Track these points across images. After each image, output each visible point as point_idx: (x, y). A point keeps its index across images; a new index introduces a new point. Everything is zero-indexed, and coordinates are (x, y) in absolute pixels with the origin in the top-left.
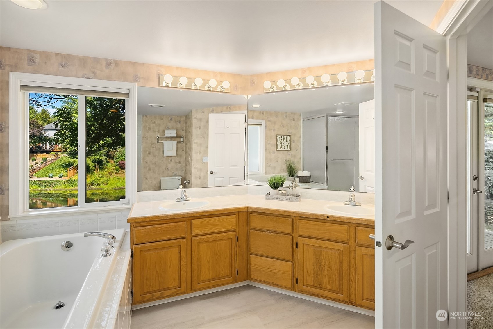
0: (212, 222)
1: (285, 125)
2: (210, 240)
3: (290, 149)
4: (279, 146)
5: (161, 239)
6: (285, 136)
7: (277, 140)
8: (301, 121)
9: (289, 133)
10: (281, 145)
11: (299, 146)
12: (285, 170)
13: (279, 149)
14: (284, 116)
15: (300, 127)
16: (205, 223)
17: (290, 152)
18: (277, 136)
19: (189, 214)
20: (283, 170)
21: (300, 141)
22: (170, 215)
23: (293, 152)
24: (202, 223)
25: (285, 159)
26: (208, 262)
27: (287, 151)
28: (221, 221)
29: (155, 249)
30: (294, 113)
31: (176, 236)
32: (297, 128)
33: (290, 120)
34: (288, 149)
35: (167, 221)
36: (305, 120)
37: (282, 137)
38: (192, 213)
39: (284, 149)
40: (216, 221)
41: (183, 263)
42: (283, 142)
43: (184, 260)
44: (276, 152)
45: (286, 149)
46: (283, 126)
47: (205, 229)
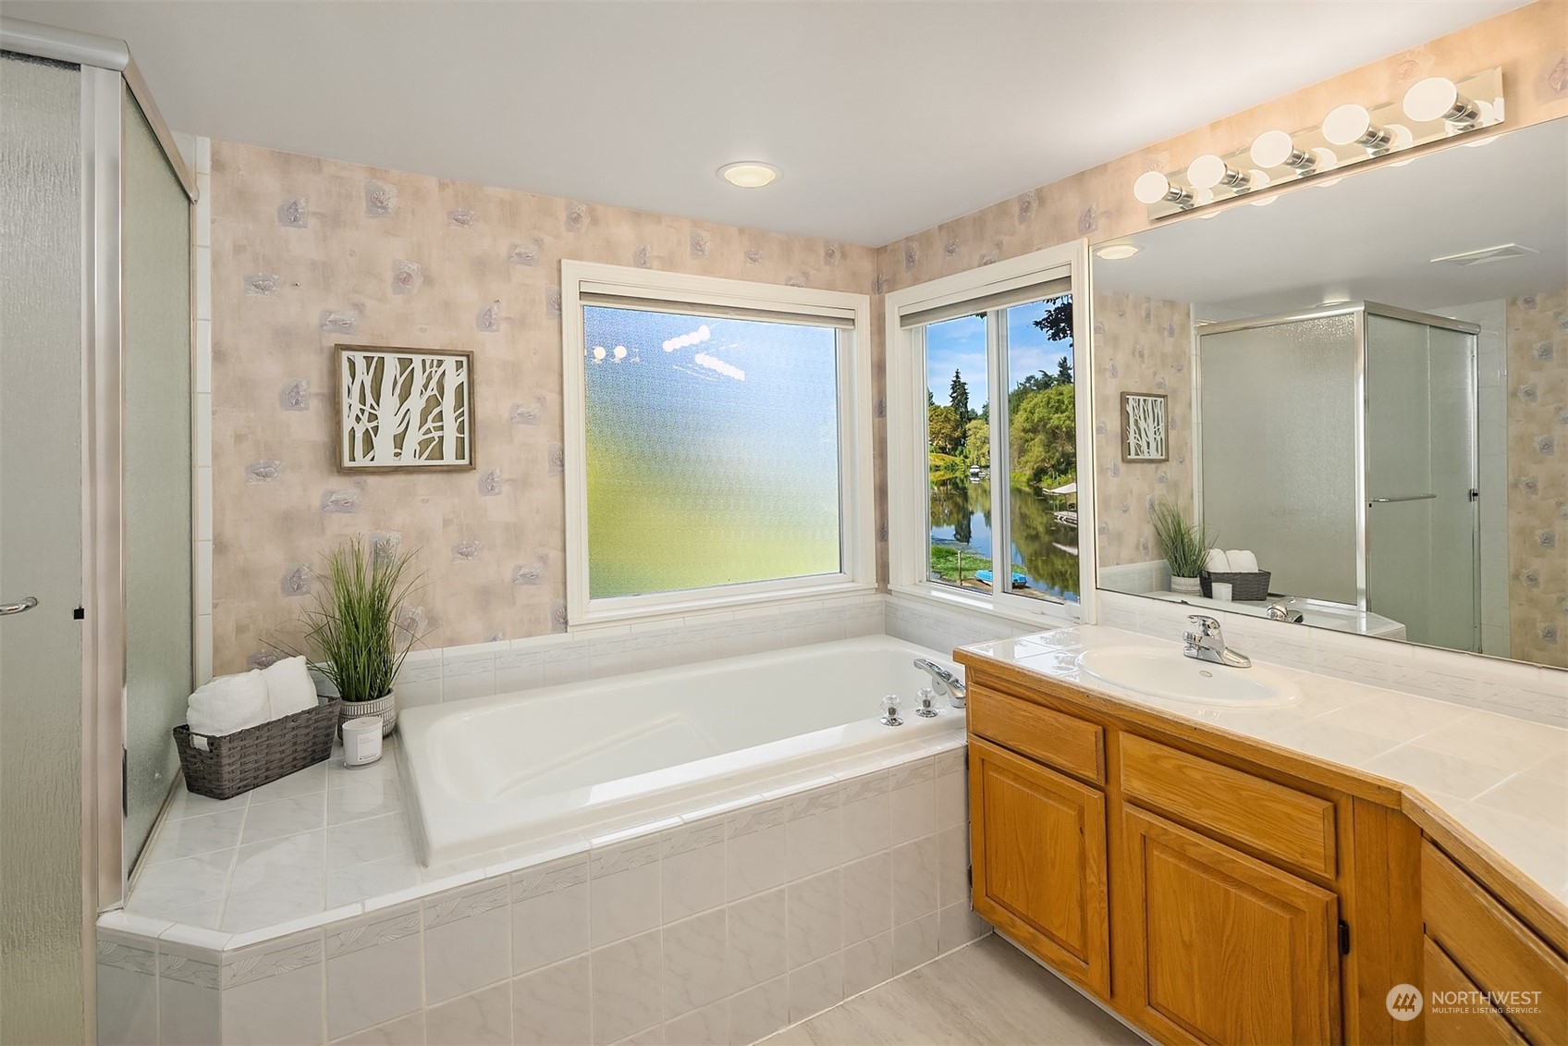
0: (1198, 776)
1: (1146, 353)
2: (1192, 852)
3: (1163, 457)
4: (1132, 441)
5: (1028, 751)
6: (1150, 399)
7: (1125, 415)
8: (1193, 338)
9: (1160, 385)
10: (1138, 436)
11: (1189, 445)
12: (1151, 545)
13: (1133, 456)
14: (1143, 314)
15: (1190, 363)
16: (1167, 765)
17: (1163, 467)
18: (1124, 399)
19: (1104, 700)
20: (1146, 548)
21: (1191, 421)
22: (1048, 682)
23: (1170, 470)
24: (1155, 758)
25: (1148, 497)
26: (1188, 946)
27: (1153, 466)
28: (1243, 793)
29: (1016, 778)
30: (1171, 304)
31: (1071, 765)
32: (1181, 368)
33: (1160, 330)
34: (1159, 457)
35: (1049, 699)
36: (1204, 335)
37: (1142, 402)
38: (1115, 704)
39: (1147, 456)
40: (1216, 783)
41: (1091, 880)
42: (1142, 424)
43: (1096, 871)
44: (1123, 467)
45: (1154, 455)
46: (1142, 355)
47: (1171, 796)
